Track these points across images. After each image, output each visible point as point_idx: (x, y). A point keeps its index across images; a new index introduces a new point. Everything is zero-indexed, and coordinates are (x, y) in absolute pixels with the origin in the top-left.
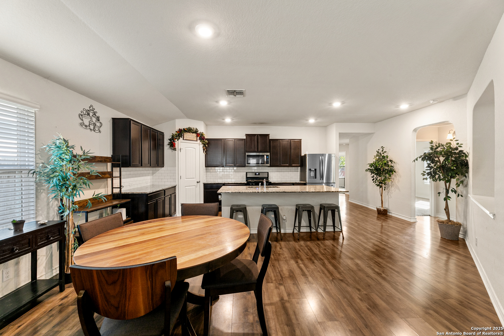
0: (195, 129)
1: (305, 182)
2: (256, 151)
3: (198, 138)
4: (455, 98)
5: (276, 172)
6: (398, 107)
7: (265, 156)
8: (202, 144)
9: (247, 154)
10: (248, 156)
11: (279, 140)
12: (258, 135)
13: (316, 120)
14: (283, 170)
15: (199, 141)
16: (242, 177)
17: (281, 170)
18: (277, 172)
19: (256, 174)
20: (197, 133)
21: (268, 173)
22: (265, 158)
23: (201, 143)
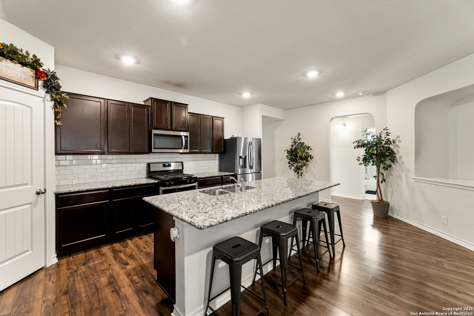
0: (31, 56)
1: (233, 173)
2: (169, 128)
3: (40, 83)
4: (376, 94)
5: (191, 161)
6: (334, 95)
7: (183, 137)
8: (52, 100)
9: (154, 132)
10: (155, 135)
11: (199, 115)
12: (171, 102)
13: (252, 93)
14: (199, 159)
15: (42, 92)
16: (137, 172)
17: (196, 159)
18: (193, 161)
19: (164, 166)
20: (36, 70)
21: (182, 163)
22: (184, 140)
23: (48, 97)
